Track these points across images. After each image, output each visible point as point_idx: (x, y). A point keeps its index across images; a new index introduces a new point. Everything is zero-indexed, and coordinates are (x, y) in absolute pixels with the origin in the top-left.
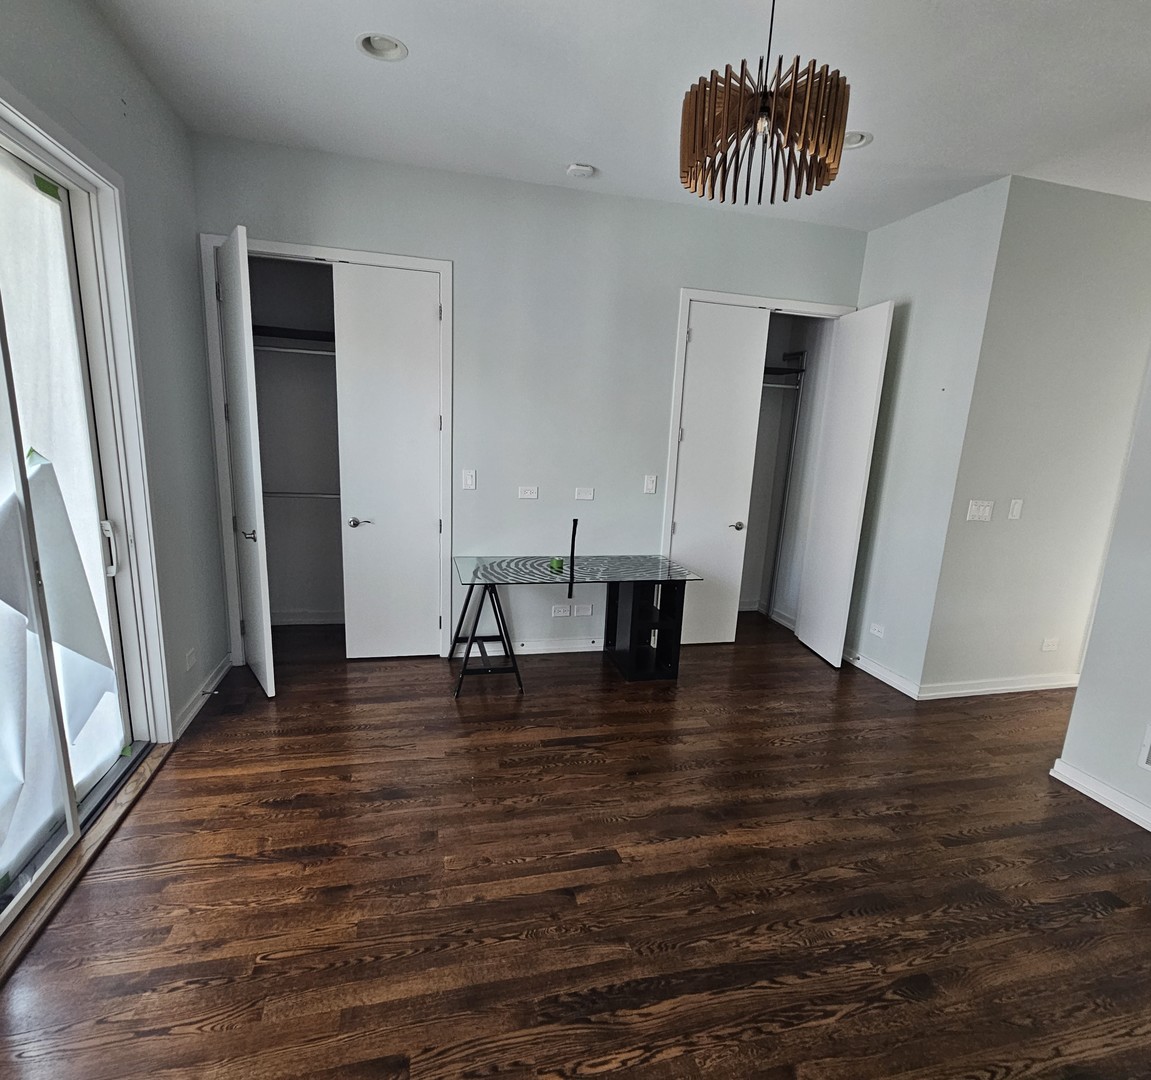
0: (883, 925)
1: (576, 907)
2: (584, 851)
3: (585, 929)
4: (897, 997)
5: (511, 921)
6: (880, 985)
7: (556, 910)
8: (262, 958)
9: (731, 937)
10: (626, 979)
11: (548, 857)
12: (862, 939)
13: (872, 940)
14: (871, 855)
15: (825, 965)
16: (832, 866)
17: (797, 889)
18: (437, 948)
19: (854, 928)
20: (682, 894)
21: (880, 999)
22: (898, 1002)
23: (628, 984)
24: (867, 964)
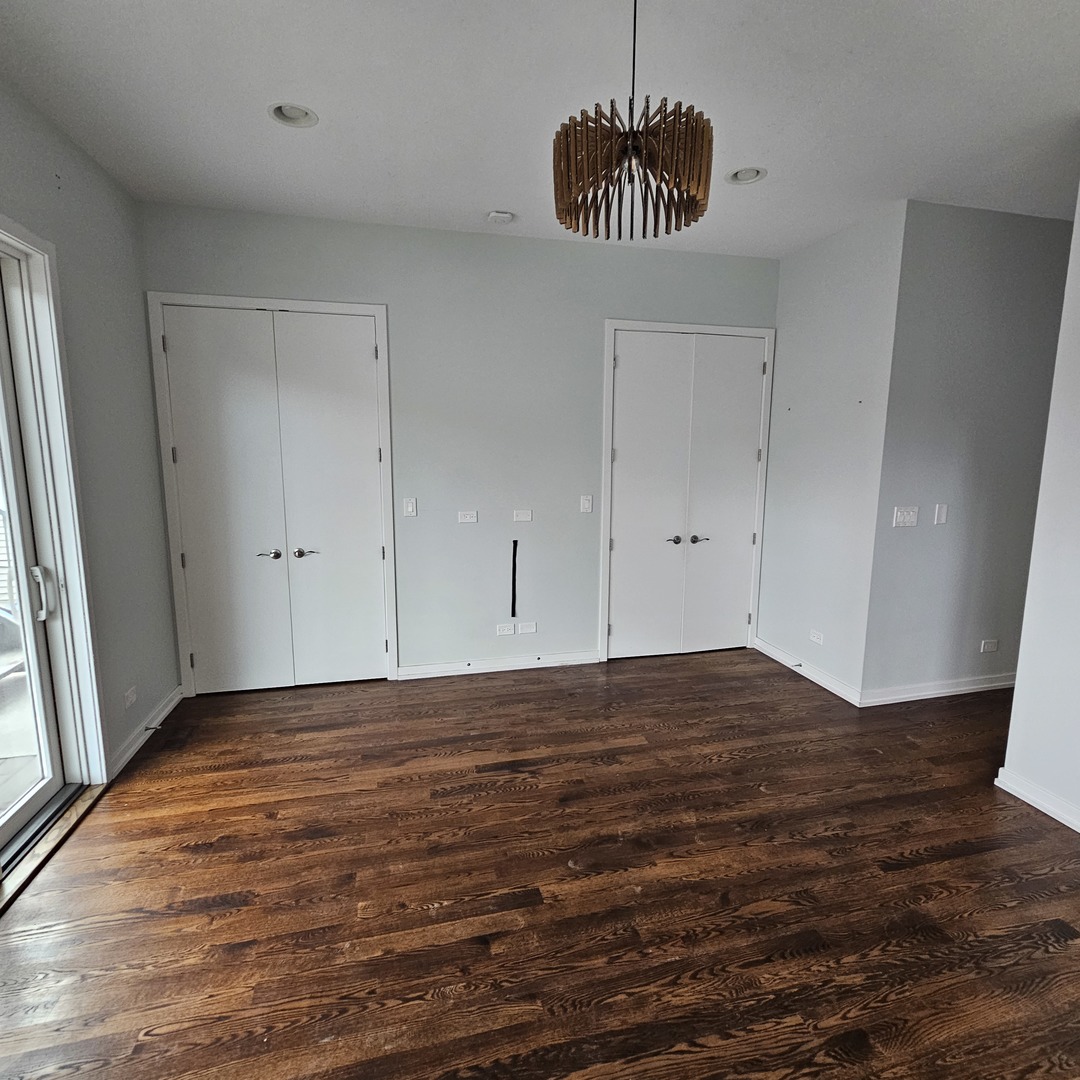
0: (817, 968)
1: (490, 958)
2: (506, 891)
3: (496, 985)
4: (830, 1060)
5: (419, 977)
6: (810, 1045)
7: (468, 962)
8: (146, 1034)
9: (652, 989)
10: (533, 1046)
11: (467, 899)
12: (794, 987)
13: (804, 988)
14: (807, 885)
15: (752, 1022)
16: (765, 899)
17: (727, 928)
18: (335, 1013)
19: (784, 973)
20: (603, 939)
21: (810, 1063)
22: (831, 1066)
23: (535, 1052)
24: (797, 1019)
